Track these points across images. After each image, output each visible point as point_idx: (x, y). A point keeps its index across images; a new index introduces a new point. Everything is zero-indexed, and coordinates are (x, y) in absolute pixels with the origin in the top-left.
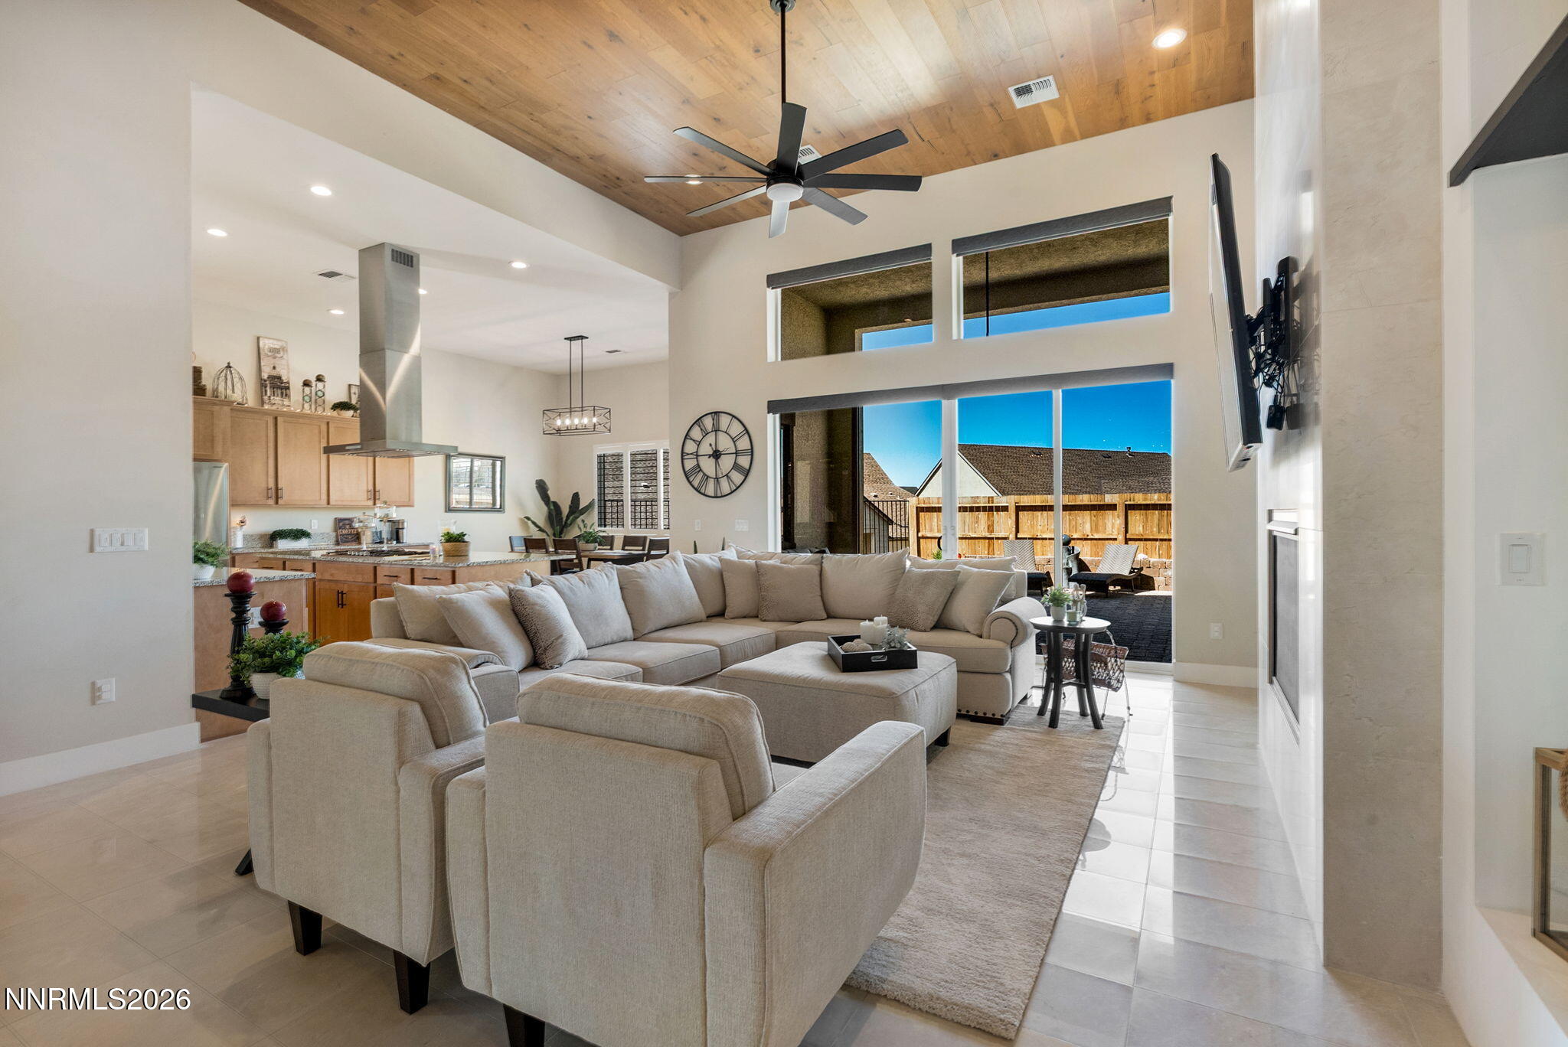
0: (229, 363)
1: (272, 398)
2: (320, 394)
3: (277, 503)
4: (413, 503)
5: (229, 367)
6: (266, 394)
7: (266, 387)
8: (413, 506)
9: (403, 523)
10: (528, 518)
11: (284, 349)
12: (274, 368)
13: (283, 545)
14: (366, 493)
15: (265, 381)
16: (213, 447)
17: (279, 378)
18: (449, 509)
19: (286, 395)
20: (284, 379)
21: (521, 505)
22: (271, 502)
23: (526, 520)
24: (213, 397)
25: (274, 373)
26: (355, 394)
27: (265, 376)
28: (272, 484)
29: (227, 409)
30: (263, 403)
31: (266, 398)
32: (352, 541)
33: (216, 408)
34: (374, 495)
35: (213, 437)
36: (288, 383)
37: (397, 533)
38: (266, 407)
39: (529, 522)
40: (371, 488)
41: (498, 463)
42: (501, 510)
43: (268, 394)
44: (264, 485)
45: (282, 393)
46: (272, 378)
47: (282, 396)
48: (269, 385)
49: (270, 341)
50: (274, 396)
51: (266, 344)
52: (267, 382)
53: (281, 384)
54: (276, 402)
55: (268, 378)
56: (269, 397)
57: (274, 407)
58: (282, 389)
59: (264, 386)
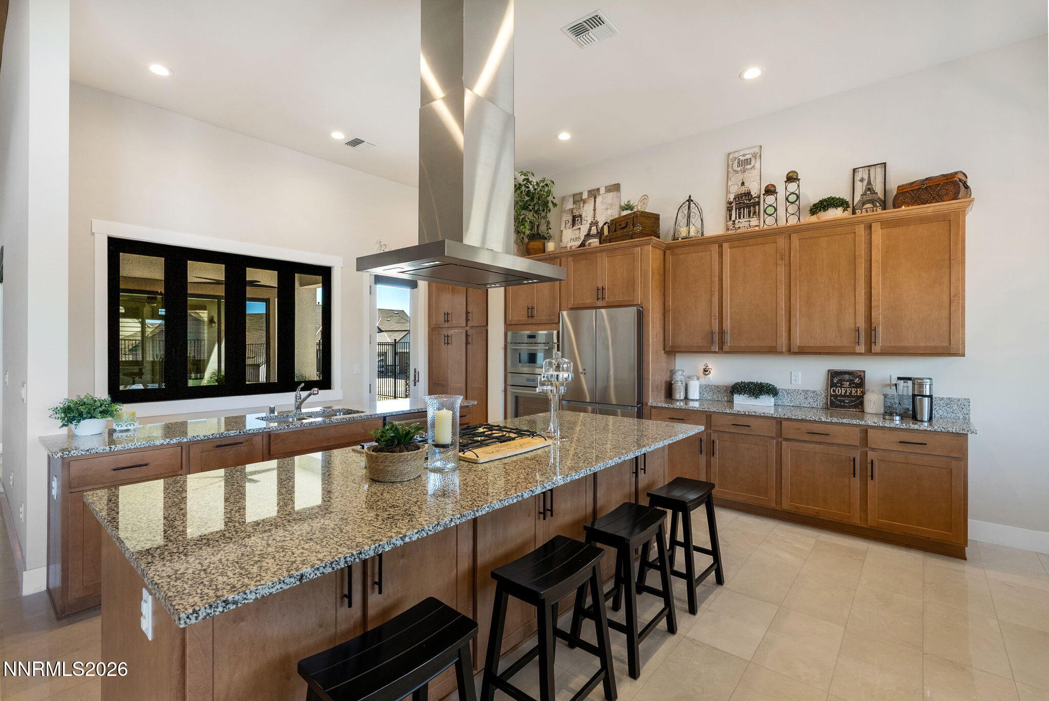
0: (690, 197)
1: (736, 222)
2: (792, 198)
3: (722, 349)
5: (690, 200)
6: (731, 219)
11: (757, 156)
12: (743, 184)
14: (853, 333)
15: (731, 203)
17: (748, 194)
19: (755, 212)
20: (754, 193)
24: (674, 240)
25: (743, 190)
26: (862, 180)
27: (732, 197)
31: (730, 223)
32: (850, 407)
36: (758, 197)
38: (730, 232)
43: (733, 218)
44: (707, 328)
45: (750, 212)
46: (738, 197)
47: (749, 216)
48: (734, 207)
49: (741, 153)
50: (740, 218)
51: (735, 158)
52: (733, 205)
53: (750, 200)
54: (741, 226)
55: (735, 198)
56: (734, 221)
57: (739, 231)
58: (749, 207)
59: (729, 210)
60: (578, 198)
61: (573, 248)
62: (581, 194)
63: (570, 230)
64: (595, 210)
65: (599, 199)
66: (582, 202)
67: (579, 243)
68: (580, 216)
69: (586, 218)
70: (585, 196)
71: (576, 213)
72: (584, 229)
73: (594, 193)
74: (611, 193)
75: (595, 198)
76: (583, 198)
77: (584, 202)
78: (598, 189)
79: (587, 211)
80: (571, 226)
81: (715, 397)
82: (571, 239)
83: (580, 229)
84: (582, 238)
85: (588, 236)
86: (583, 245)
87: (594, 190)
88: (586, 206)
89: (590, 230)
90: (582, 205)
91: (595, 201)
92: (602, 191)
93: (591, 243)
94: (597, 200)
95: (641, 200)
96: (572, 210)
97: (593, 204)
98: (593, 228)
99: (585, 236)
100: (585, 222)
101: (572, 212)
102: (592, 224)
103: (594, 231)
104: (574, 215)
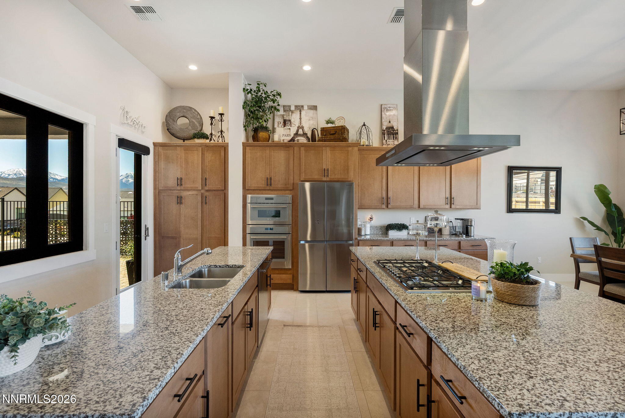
0: (364, 123)
1: (388, 141)
3: (387, 207)
4: (480, 206)
5: (364, 125)
6: (384, 139)
7: (384, 135)
8: (479, 209)
9: (471, 221)
10: (585, 219)
11: (396, 109)
12: (390, 122)
13: (393, 234)
14: (445, 199)
15: (384, 131)
16: (348, 173)
17: (392, 128)
18: (510, 210)
19: (396, 138)
20: (395, 128)
21: (576, 206)
22: (384, 206)
23: (582, 220)
25: (390, 125)
27: (384, 128)
28: (384, 195)
29: (356, 149)
30: (383, 144)
31: (384, 141)
33: (350, 149)
34: (450, 201)
35: (348, 166)
36: (397, 130)
37: (467, 228)
38: (384, 146)
39: (586, 222)
40: (448, 195)
41: (553, 174)
42: (557, 210)
43: (386, 139)
44: (380, 195)
45: (394, 137)
46: (388, 128)
47: (394, 139)
48: (386, 133)
49: (388, 106)
50: (389, 139)
51: (385, 108)
52: (386, 132)
53: (393, 131)
54: (390, 143)
55: (386, 129)
56: (386, 140)
57: (389, 146)
58: (393, 135)
59: (383, 134)
60: (287, 108)
61: (286, 141)
62: (290, 106)
63: (282, 129)
64: (300, 119)
65: (303, 113)
66: (291, 112)
67: (290, 138)
68: (290, 121)
69: (294, 123)
70: (293, 108)
71: (286, 118)
72: (293, 130)
73: (300, 108)
74: (312, 111)
75: (300, 111)
76: (292, 109)
77: (292, 112)
78: (302, 106)
79: (295, 118)
80: (283, 126)
81: (375, 232)
82: (283, 135)
83: (290, 129)
84: (292, 135)
85: (296, 134)
86: (292, 140)
87: (299, 106)
88: (294, 115)
89: (298, 131)
90: (290, 114)
91: (300, 113)
92: (306, 108)
93: (299, 139)
94: (302, 113)
95: (338, 119)
96: (283, 116)
97: (299, 115)
98: (300, 130)
99: (294, 134)
100: (294, 125)
101: (283, 117)
102: (299, 128)
103: (301, 132)
104: (285, 119)
